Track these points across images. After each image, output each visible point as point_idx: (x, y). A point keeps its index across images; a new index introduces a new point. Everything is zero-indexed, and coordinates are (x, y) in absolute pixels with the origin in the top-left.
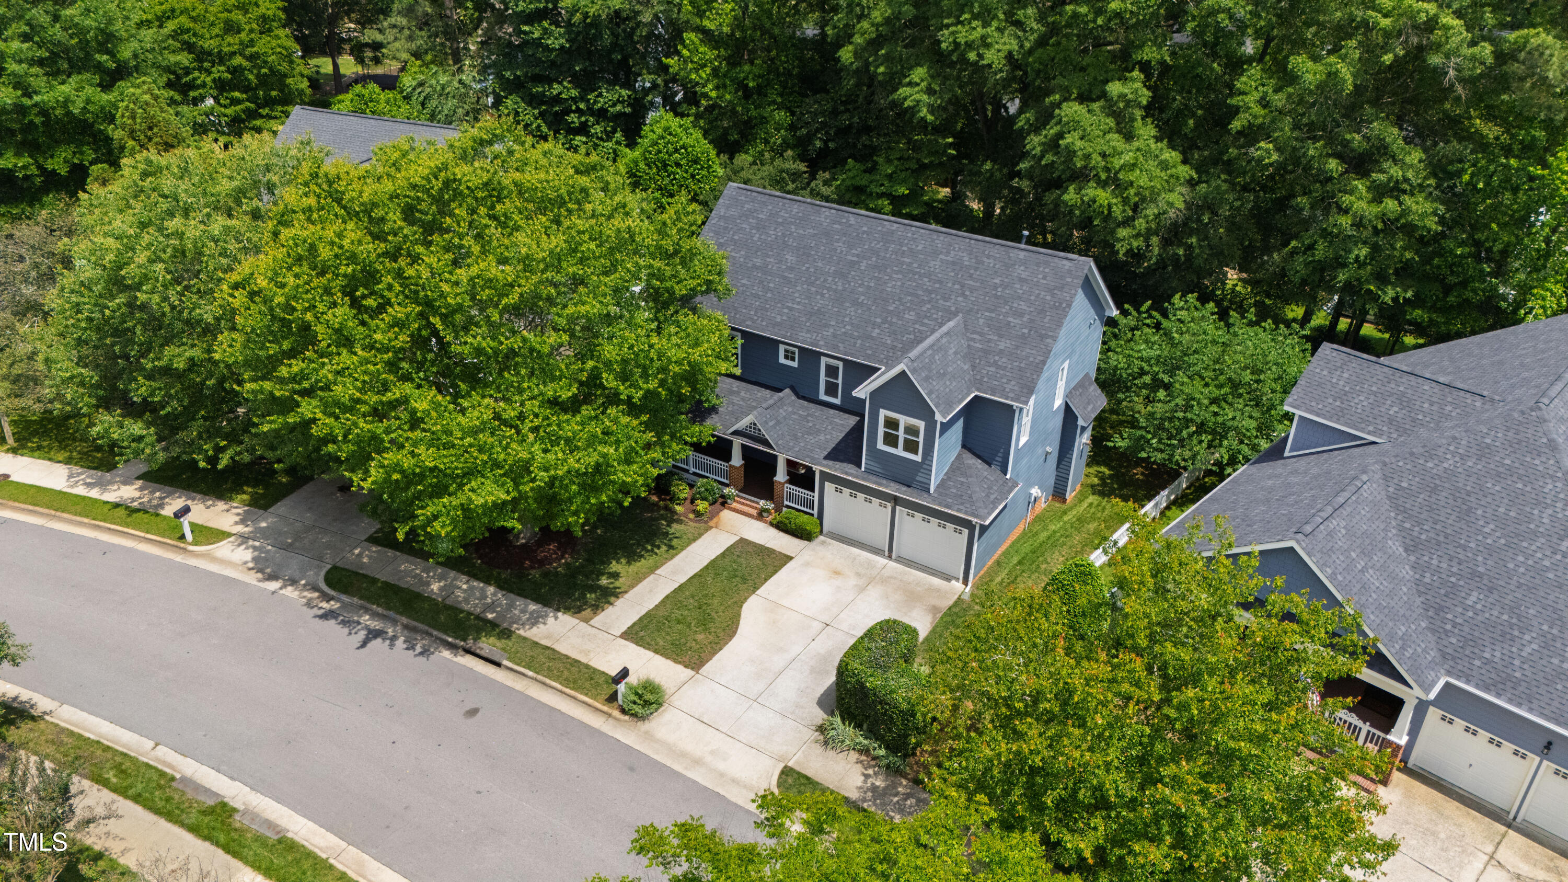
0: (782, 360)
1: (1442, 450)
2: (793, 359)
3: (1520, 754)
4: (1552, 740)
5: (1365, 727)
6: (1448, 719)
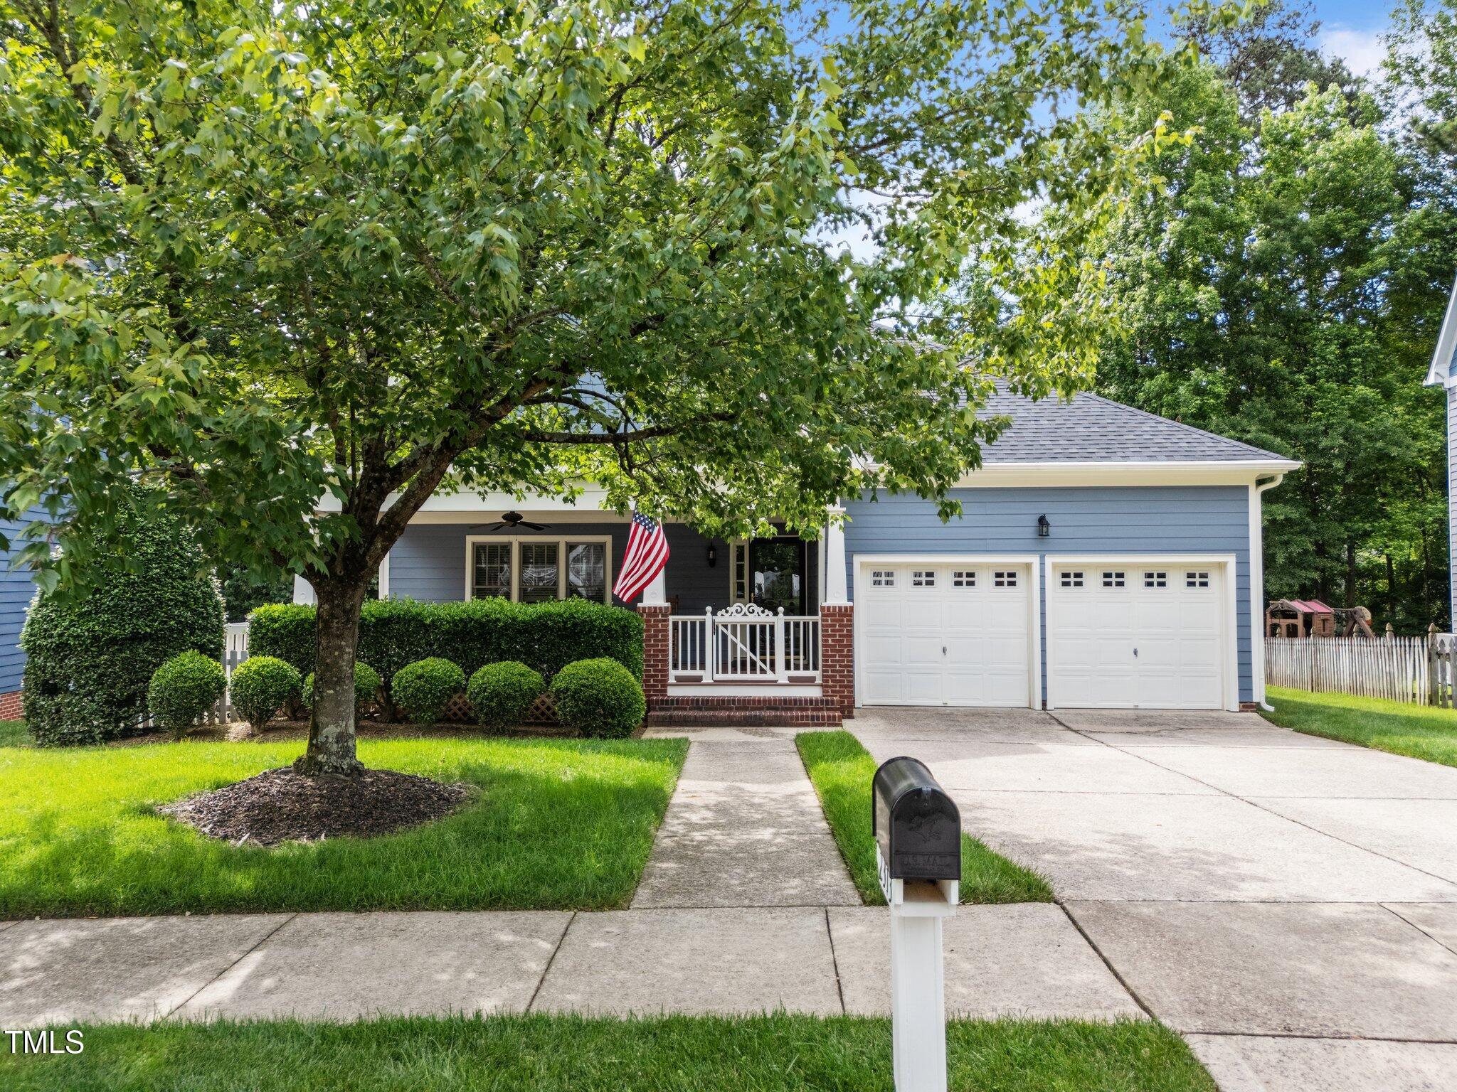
3: (1006, 578)
4: (1041, 512)
5: (778, 620)
6: (883, 578)
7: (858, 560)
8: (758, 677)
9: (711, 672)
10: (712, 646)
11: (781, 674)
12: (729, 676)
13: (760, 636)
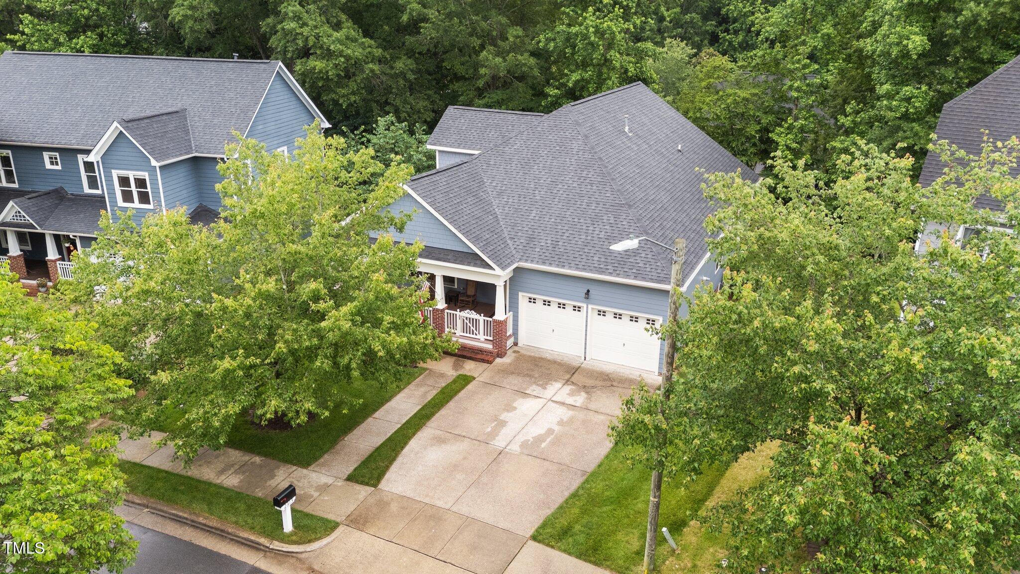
0: (48, 166)
1: (513, 139)
2: (57, 164)
3: (577, 309)
4: (589, 288)
5: (481, 318)
6: (532, 300)
7: (520, 294)
8: (474, 336)
9: (459, 332)
10: (459, 323)
11: (482, 337)
12: (465, 334)
13: (475, 322)
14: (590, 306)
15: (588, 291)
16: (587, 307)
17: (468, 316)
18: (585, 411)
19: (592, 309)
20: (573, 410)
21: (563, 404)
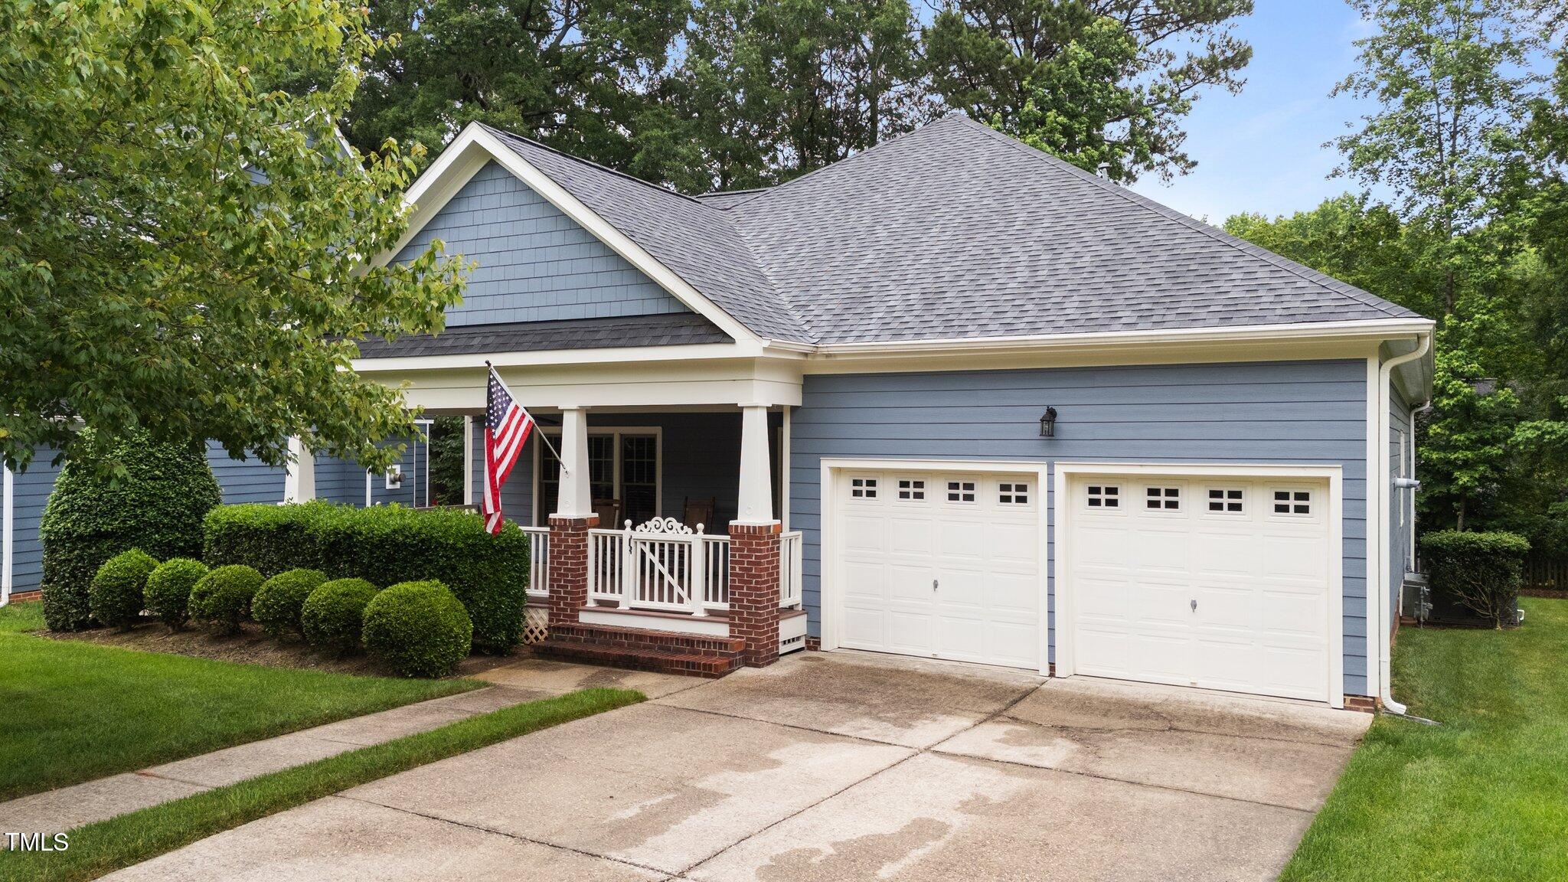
3: (1014, 491)
4: (1050, 402)
5: (696, 540)
6: (865, 487)
7: (826, 465)
8: (675, 606)
9: (628, 597)
10: (630, 565)
11: (697, 604)
12: (647, 604)
13: (676, 556)
14: (1060, 470)
15: (1051, 415)
16: (1051, 474)
17: (656, 536)
18: (1084, 782)
19: (1071, 477)
20: (1030, 776)
21: (985, 760)
